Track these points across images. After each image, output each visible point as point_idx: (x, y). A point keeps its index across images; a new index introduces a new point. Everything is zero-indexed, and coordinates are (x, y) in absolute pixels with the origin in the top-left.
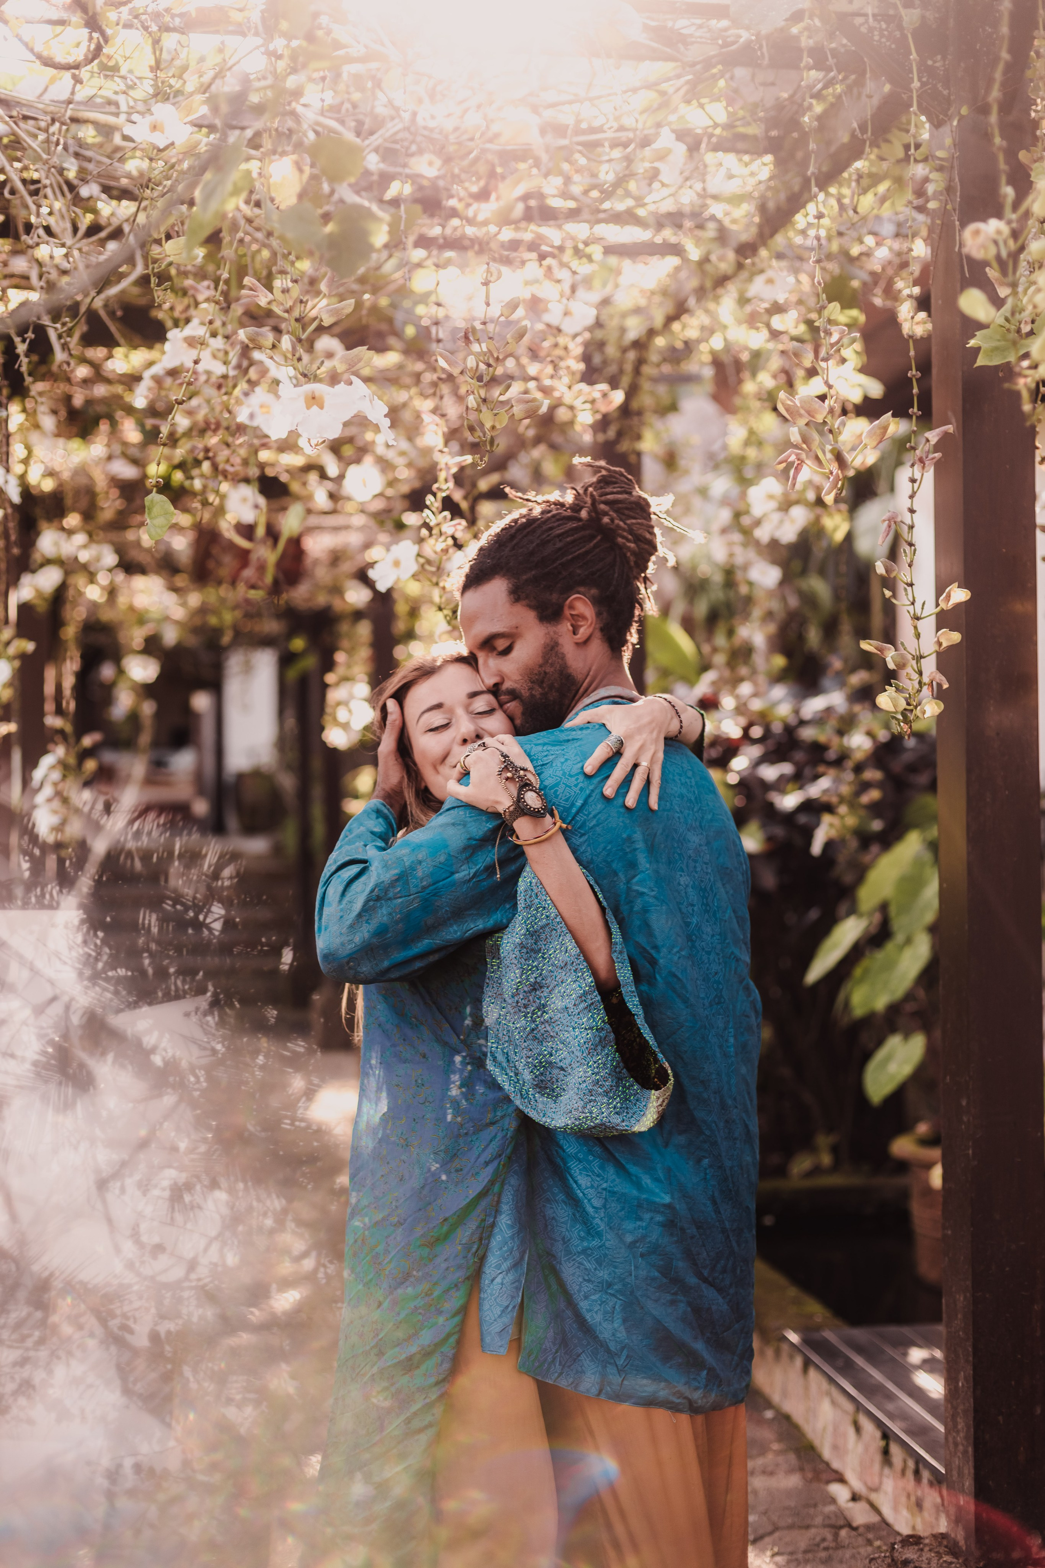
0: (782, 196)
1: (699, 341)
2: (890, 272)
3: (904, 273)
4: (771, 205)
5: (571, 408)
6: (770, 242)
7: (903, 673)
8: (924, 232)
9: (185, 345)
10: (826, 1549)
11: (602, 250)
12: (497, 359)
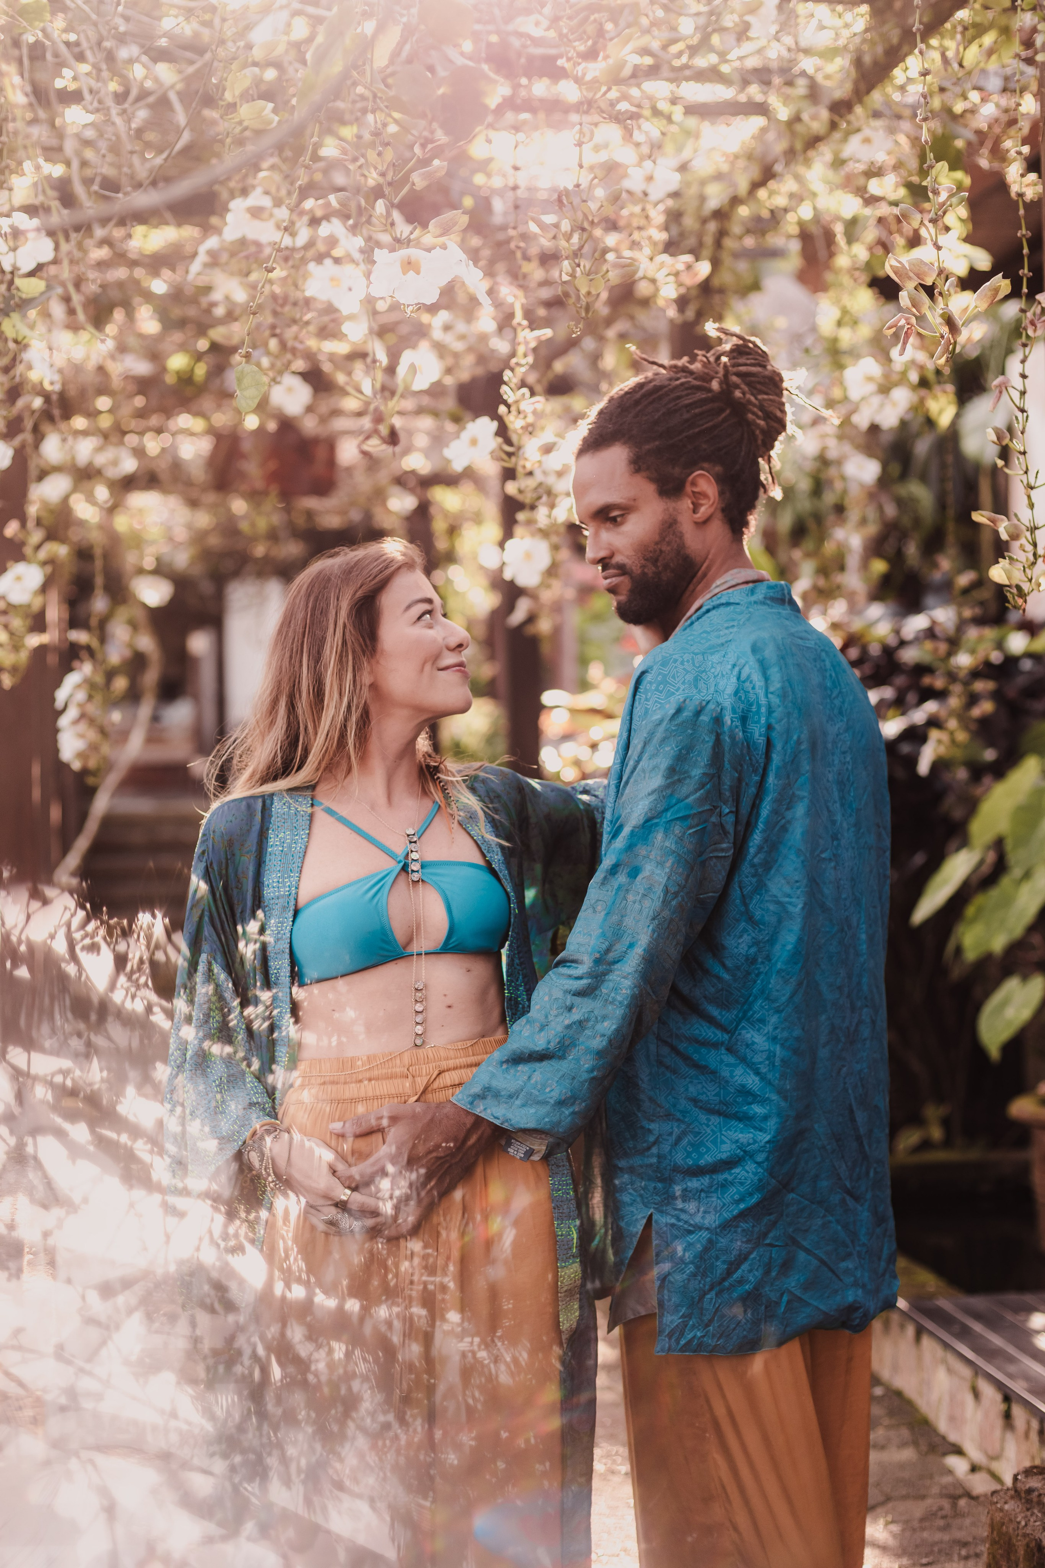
0: (880, 50)
1: (785, 210)
2: (997, 130)
3: (1012, 131)
4: (867, 59)
5: (653, 281)
6: (867, 99)
7: (1015, 545)
8: (1034, 87)
9: (248, 216)
10: (944, 1517)
11: (683, 110)
12: (592, 222)
